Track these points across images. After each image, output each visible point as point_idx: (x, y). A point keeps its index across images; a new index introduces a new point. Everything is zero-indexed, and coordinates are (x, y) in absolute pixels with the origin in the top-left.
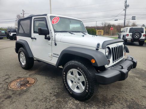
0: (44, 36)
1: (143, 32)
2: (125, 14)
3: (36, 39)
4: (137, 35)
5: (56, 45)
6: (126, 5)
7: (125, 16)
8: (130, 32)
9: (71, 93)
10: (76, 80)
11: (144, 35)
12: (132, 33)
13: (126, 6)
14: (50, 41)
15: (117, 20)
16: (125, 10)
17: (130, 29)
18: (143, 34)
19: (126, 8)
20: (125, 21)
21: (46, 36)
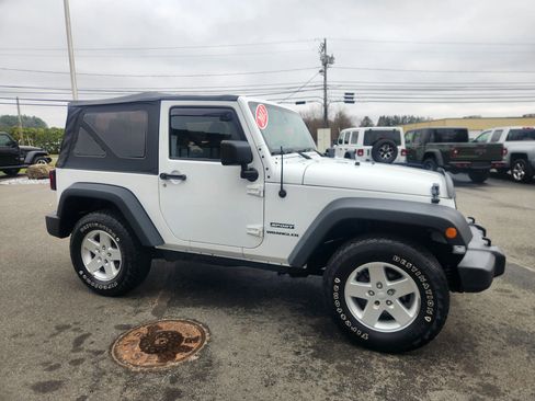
0: (238, 168)
1: (400, 144)
2: (325, 86)
3: (183, 178)
4: (385, 153)
5: (283, 194)
6: (327, 56)
7: (325, 90)
8: (365, 144)
9: (365, 336)
10: (381, 294)
11: (403, 151)
12: (371, 147)
13: (327, 61)
14: (258, 185)
15: (304, 103)
16: (323, 72)
17: (366, 133)
18: (400, 148)
19: (325, 65)
20: (326, 106)
21: (244, 168)
